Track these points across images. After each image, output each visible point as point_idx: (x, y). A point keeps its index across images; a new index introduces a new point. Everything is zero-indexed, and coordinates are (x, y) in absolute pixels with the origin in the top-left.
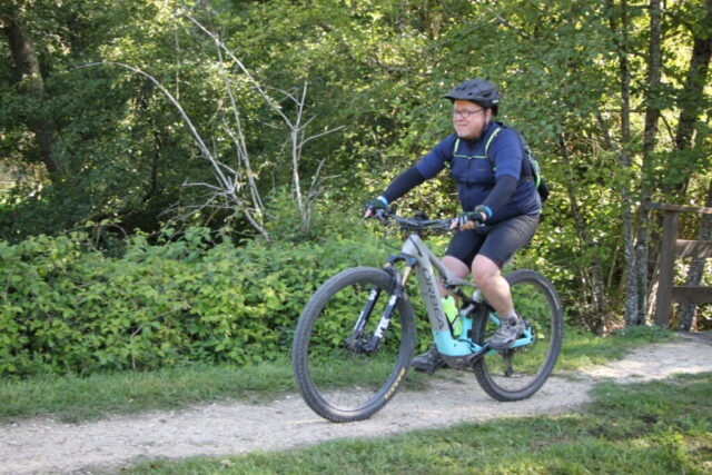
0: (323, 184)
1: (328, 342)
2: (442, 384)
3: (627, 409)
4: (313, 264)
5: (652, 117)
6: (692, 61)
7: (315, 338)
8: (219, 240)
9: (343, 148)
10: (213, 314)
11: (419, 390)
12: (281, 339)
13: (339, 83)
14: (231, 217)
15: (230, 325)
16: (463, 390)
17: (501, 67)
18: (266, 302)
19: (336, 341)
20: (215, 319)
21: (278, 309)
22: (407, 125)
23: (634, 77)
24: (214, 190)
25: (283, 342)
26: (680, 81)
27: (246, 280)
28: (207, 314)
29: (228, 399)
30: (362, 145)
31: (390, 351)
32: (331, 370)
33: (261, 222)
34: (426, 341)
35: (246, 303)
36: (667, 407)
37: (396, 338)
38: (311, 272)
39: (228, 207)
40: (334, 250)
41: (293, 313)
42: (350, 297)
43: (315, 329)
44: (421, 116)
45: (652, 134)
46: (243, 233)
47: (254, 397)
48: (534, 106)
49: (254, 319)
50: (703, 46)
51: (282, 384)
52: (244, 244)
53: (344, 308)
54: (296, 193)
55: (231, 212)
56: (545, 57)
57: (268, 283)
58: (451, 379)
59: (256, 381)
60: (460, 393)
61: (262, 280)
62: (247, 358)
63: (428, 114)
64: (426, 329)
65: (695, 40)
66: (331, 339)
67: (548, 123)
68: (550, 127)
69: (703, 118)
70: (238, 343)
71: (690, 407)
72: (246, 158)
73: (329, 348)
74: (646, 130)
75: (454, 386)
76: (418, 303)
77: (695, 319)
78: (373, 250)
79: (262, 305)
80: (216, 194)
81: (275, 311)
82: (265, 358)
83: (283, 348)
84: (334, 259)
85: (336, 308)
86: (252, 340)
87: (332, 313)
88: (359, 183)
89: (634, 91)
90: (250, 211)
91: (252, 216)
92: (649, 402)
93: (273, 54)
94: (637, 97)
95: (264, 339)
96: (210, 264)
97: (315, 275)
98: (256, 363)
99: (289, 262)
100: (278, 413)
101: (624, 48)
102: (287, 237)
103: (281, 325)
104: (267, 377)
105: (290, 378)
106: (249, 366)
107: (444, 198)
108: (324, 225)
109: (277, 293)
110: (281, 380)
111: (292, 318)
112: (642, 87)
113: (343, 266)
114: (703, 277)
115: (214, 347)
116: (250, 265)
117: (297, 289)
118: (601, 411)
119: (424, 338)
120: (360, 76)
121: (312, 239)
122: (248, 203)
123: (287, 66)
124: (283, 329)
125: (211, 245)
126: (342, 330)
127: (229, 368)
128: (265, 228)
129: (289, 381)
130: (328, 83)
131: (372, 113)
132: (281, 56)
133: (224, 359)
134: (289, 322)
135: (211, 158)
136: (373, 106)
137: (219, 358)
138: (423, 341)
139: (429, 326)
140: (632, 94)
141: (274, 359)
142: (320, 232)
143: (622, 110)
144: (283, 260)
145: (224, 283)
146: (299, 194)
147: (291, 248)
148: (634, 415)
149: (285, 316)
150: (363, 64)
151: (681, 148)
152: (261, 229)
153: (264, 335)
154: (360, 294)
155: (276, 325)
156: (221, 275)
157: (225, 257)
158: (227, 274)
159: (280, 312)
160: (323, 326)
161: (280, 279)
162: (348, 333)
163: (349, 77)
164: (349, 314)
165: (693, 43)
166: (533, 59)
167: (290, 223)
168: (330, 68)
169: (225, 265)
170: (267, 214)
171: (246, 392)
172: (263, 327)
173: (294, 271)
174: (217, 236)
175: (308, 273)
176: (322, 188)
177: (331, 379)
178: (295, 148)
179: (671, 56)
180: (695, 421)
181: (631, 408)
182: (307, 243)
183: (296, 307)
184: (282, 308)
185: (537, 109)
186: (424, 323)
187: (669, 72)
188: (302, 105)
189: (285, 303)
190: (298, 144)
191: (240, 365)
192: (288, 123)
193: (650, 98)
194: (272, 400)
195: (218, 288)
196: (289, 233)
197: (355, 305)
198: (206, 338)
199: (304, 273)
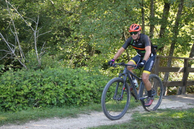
0: (44, 50)
1: (45, 103)
2: (83, 115)
3: (142, 121)
4: (41, 77)
5: (152, 27)
6: (164, 10)
7: (41, 101)
8: (8, 69)
9: (52, 38)
10: (5, 94)
11: (76, 117)
12: (29, 102)
13: (50, 16)
14: (13, 61)
15: (11, 98)
16: (90, 117)
17: (103, 11)
18: (23, 90)
19: (48, 102)
20: (5, 96)
21: (28, 92)
22: (73, 30)
23: (146, 15)
24: (7, 52)
25: (30, 103)
26: (160, 16)
27: (17, 82)
28: (2, 94)
29: (9, 123)
30: (58, 37)
31: (67, 105)
32: (46, 112)
33: (24, 63)
34: (79, 101)
35: (17, 90)
36: (155, 120)
37: (69, 101)
38: (40, 79)
39: (12, 58)
40: (48, 72)
41: (33, 93)
42: (53, 87)
43: (41, 98)
44: (78, 27)
45: (152, 33)
46: (16, 67)
47: (18, 123)
48: (114, 24)
49: (20, 96)
50: (167, 5)
51: (29, 117)
52: (16, 70)
53: (51, 91)
54: (36, 53)
55: (13, 59)
56: (117, 8)
57: (25, 83)
58: (87, 114)
59: (19, 117)
60: (89, 118)
61: (22, 82)
62: (16, 109)
63: (80, 27)
64: (79, 97)
65: (165, 3)
66: (46, 102)
67: (118, 29)
68: (119, 30)
69: (168, 28)
70: (14, 104)
71: (162, 120)
72: (18, 41)
73: (46, 105)
74: (150, 31)
75: (88, 116)
76: (76, 89)
77: (166, 92)
78: (61, 72)
79: (22, 91)
80: (8, 53)
81: (27, 93)
82: (23, 109)
83: (30, 105)
84: (48, 75)
85: (48, 91)
86: (19, 103)
87: (47, 93)
88: (59, 50)
89: (146, 19)
90: (20, 59)
91: (21, 61)
92: (150, 119)
93: (27, 7)
94: (147, 21)
95: (23, 102)
96: (4, 78)
97: (41, 80)
98: (20, 111)
99: (32, 76)
100: (26, 127)
101: (142, 6)
102: (33, 68)
103: (29, 97)
104: (24, 115)
105: (31, 115)
106: (17, 112)
107: (87, 54)
108: (46, 64)
109: (27, 86)
110: (28, 116)
111: (33, 95)
112: (148, 18)
113: (50, 77)
114: (169, 78)
115: (5, 106)
116: (18, 77)
117: (35, 85)
118: (134, 122)
119: (78, 100)
120: (58, 14)
121: (42, 68)
122: (19, 57)
123: (32, 10)
124: (30, 99)
125: (5, 71)
126: (50, 98)
127: (10, 113)
128: (25, 64)
129: (31, 116)
130: (47, 16)
131: (62, 26)
132: (30, 7)
133: (9, 110)
134: (32, 96)
135: (6, 41)
136: (62, 24)
137: (7, 109)
138: (77, 102)
139: (80, 96)
140: (145, 20)
141: (26, 109)
142: (44, 66)
143: (143, 25)
144: (30, 75)
145: (9, 84)
146: (37, 53)
147: (34, 71)
148: (144, 123)
149: (31, 95)
150: (59, 10)
151: (161, 38)
152: (24, 65)
153: (23, 101)
154: (57, 86)
155: (27, 98)
156: (8, 81)
157: (9, 75)
158: (10, 81)
159: (29, 93)
160: (44, 97)
161: (29, 82)
162: (53, 99)
163: (54, 15)
164: (53, 93)
165: (164, 4)
166: (114, 9)
167: (34, 63)
168: (47, 11)
169: (9, 78)
170: (26, 60)
171: (16, 121)
172: (23, 98)
173: (34, 79)
174: (7, 68)
175: (38, 79)
176: (44, 51)
177: (46, 115)
178: (35, 38)
179: (157, 8)
180: (164, 124)
181: (144, 121)
182: (39, 70)
183: (34, 91)
184: (29, 92)
185: (115, 25)
186: (78, 95)
187: (157, 13)
188: (37, 23)
189: (30, 90)
190: (36, 37)
191: (14, 111)
192: (33, 29)
193: (151, 21)
194: (25, 123)
195: (7, 85)
196: (34, 66)
197: (55, 90)
198: (2, 103)
199: (37, 79)
